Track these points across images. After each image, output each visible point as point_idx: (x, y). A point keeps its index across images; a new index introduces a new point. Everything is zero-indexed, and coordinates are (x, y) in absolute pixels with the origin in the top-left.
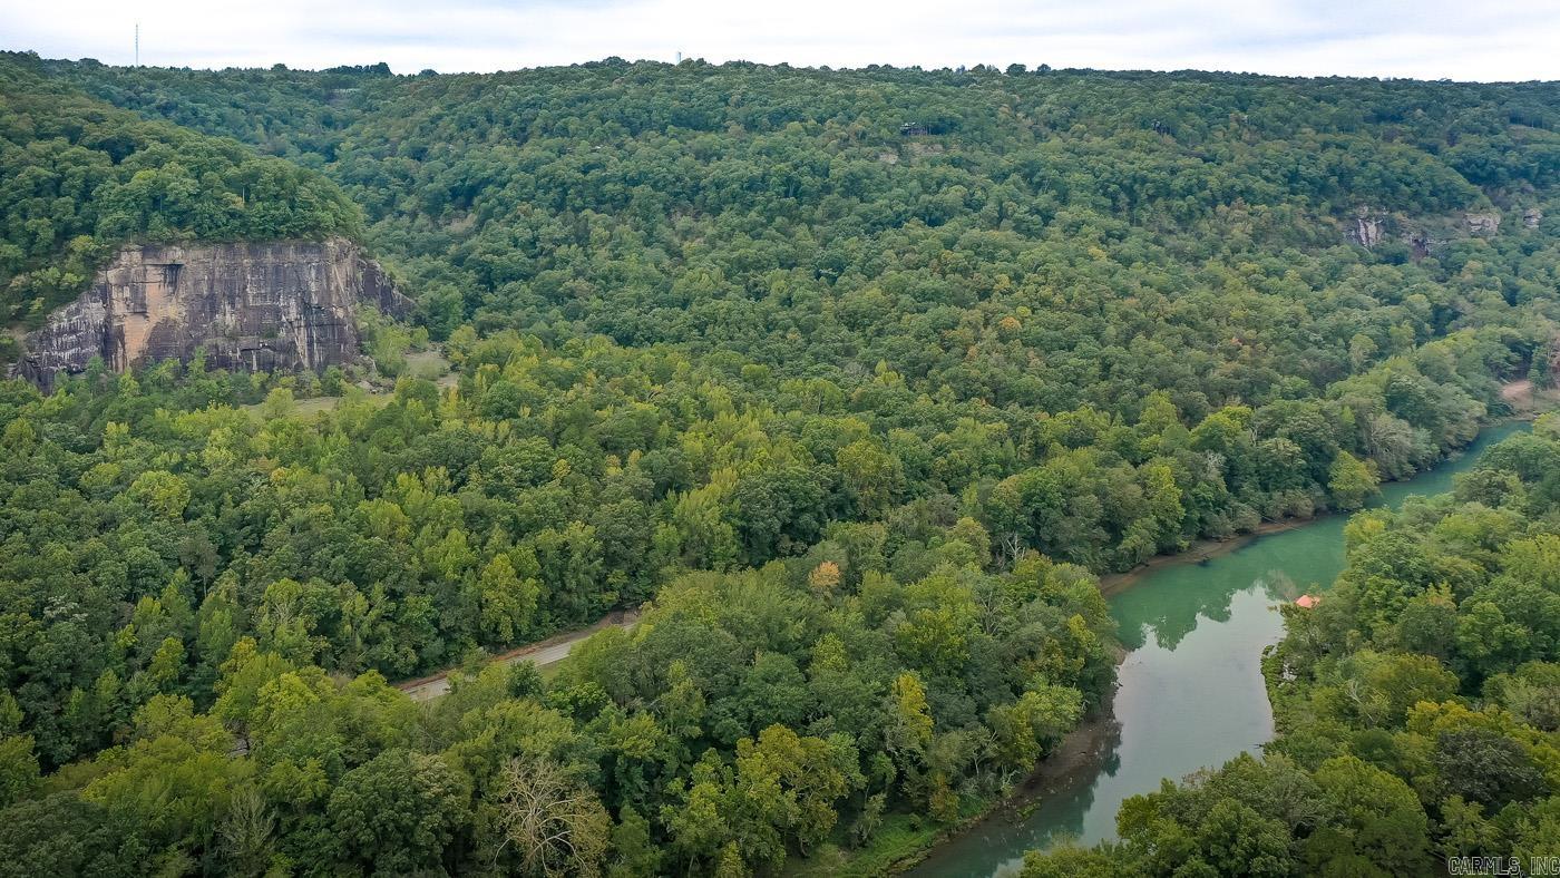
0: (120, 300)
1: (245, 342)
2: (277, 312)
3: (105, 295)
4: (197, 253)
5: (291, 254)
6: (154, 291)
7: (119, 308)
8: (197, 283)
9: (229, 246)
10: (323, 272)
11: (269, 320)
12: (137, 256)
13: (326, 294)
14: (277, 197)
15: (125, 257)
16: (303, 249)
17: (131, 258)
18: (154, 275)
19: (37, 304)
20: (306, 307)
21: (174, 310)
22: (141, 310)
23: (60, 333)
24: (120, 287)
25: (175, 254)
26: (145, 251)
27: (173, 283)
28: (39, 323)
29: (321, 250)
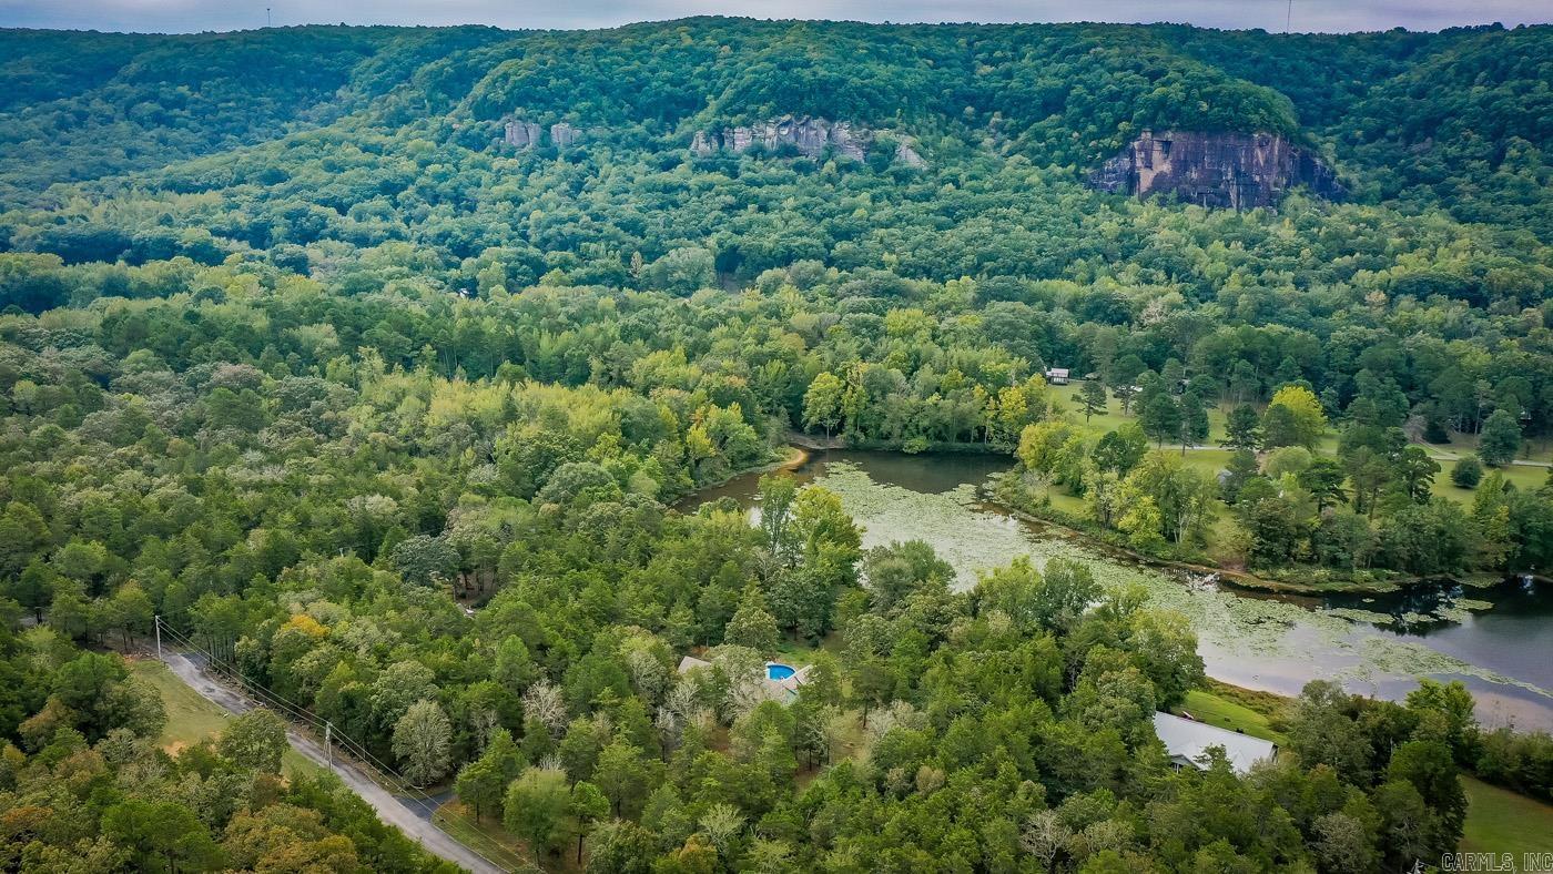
0: (1139, 156)
1: (1200, 189)
2: (1221, 174)
3: (1132, 155)
4: (1180, 135)
5: (1231, 140)
6: (1157, 156)
7: (1139, 163)
8: (1178, 153)
9: (1197, 133)
10: (1250, 153)
11: (1215, 178)
12: (1149, 134)
13: (1250, 165)
14: (1228, 104)
15: (1143, 135)
16: (1240, 137)
17: (1146, 135)
18: (1157, 147)
19: (1099, 155)
20: (1237, 173)
21: (1166, 167)
22: (1149, 166)
23: (1108, 172)
24: (1140, 151)
25: (1169, 135)
26: (1153, 133)
27: (1167, 152)
28: (1099, 165)
29: (1250, 138)
